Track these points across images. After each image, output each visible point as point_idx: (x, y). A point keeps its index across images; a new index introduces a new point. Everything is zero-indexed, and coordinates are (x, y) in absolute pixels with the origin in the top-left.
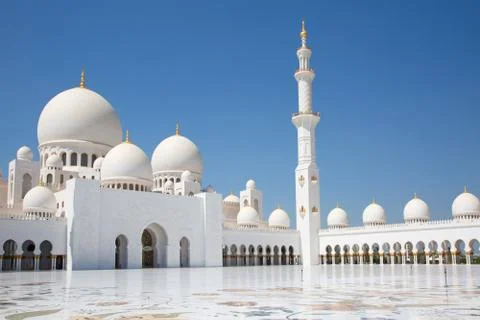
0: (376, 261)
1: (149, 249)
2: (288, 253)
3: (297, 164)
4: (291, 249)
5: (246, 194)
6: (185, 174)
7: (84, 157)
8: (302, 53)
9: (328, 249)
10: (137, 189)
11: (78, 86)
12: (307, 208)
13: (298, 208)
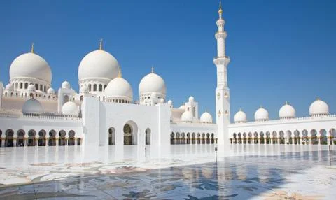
0: (262, 142)
1: (129, 135)
2: (210, 137)
3: (216, 87)
4: (213, 135)
5: (189, 104)
6: (154, 94)
7: (100, 86)
8: (220, 23)
9: (235, 135)
10: (123, 102)
11: (98, 49)
12: (222, 111)
13: (217, 111)
